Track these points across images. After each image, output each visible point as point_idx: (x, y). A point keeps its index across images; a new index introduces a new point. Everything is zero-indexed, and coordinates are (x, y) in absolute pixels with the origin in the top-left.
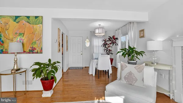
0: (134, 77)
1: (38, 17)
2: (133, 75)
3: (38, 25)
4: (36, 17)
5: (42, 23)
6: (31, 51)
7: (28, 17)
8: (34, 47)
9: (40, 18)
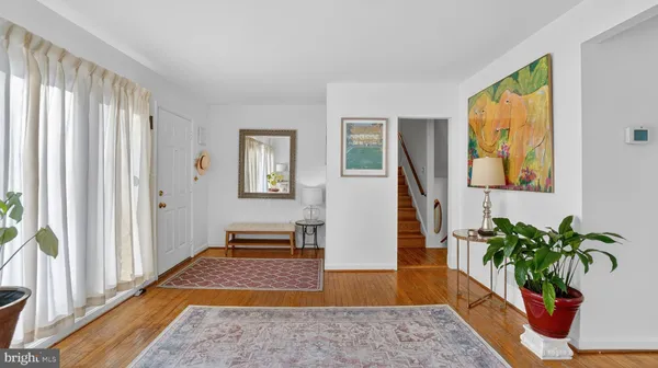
1: (537, 62)
3: (538, 92)
4: (532, 66)
5: (550, 81)
6: (526, 183)
7: (515, 76)
8: (531, 167)
9: (543, 65)
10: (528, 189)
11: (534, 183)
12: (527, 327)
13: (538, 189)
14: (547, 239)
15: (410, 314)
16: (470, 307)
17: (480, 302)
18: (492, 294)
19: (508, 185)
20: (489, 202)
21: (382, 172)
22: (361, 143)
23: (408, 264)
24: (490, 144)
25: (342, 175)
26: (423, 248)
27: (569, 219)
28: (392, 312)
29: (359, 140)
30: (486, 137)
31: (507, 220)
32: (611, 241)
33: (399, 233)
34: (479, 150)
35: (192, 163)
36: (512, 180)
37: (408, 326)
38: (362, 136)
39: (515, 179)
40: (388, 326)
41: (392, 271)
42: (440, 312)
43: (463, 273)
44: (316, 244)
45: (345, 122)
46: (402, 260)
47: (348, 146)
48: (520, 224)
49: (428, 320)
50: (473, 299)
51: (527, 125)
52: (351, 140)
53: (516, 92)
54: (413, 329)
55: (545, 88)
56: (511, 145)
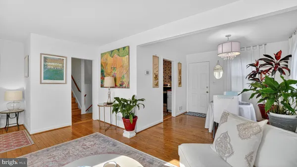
0: (228, 145)
1: (125, 47)
2: (228, 140)
3: (126, 57)
4: (124, 48)
5: (129, 54)
6: (121, 86)
7: (118, 50)
8: (123, 80)
9: (127, 49)
10: (122, 88)
11: (124, 85)
12: (125, 131)
13: (125, 87)
14: (129, 102)
15: (85, 140)
16: (106, 131)
17: (108, 129)
18: (111, 125)
19: (116, 86)
20: (110, 93)
21: (64, 81)
22: (52, 67)
23: (76, 122)
24: (109, 72)
25: (41, 83)
26: (80, 115)
27: (134, 96)
28: (76, 141)
29: (51, 65)
30: (108, 69)
31: (118, 98)
32: (143, 101)
33: (72, 109)
34: (105, 74)
36: (117, 85)
37: (86, 143)
38: (53, 64)
39: (118, 84)
40: (77, 147)
41: (69, 126)
42: (96, 135)
43: (103, 122)
44: (17, 123)
45: (43, 56)
46: (74, 120)
47: (44, 68)
48: (122, 99)
49: (92, 139)
50: (106, 128)
51: (122, 66)
52: (46, 65)
53: (119, 55)
54: (88, 144)
55: (128, 56)
56: (117, 72)
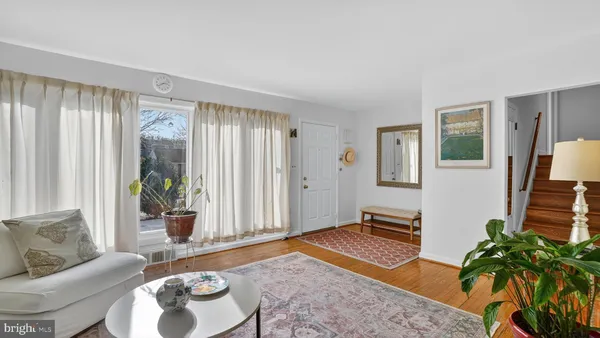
21: (485, 163)
22: (457, 132)
29: (455, 129)
35: (337, 158)
38: (459, 125)
45: (440, 113)
47: (442, 137)
52: (447, 130)
